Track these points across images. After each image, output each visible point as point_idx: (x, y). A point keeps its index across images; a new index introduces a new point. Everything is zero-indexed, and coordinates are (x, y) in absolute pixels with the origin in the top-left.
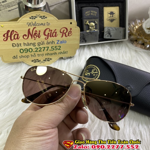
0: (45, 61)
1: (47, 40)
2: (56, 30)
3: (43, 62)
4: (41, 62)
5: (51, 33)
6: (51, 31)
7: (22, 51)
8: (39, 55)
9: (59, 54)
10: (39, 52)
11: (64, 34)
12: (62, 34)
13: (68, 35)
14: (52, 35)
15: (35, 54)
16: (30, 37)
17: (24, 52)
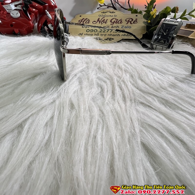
0: (107, 40)
1: (112, 25)
2: (121, 19)
3: (104, 40)
4: (102, 40)
5: (117, 21)
7: (88, 31)
8: (102, 35)
9: (122, 36)
10: (102, 32)
11: (129, 22)
12: (127, 22)
13: (134, 23)
14: (117, 22)
15: (98, 34)
16: (98, 22)
17: (90, 32)
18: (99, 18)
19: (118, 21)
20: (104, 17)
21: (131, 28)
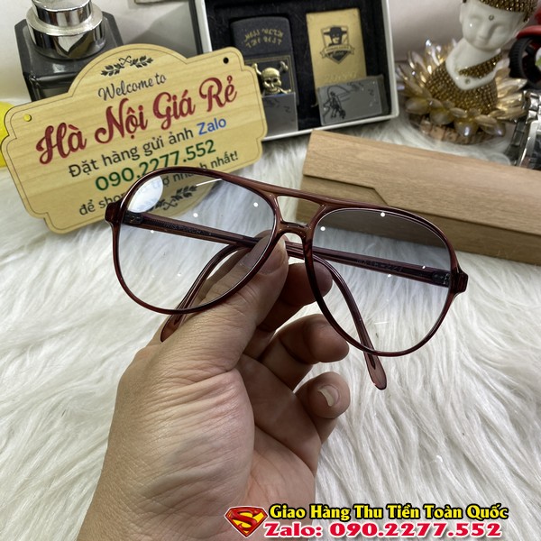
0: (177, 198)
1: (169, 130)
2: (186, 92)
3: (173, 203)
4: (166, 206)
5: (175, 103)
6: (175, 97)
7: (102, 183)
11: (214, 100)
12: (207, 100)
13: (227, 100)
14: (178, 112)
16: (115, 129)
17: (110, 185)
18: (109, 108)
19: (178, 101)
20: (123, 97)
21: (226, 127)
